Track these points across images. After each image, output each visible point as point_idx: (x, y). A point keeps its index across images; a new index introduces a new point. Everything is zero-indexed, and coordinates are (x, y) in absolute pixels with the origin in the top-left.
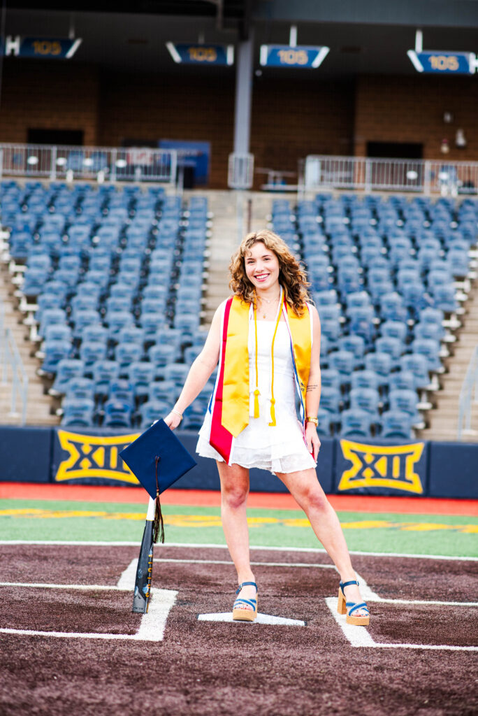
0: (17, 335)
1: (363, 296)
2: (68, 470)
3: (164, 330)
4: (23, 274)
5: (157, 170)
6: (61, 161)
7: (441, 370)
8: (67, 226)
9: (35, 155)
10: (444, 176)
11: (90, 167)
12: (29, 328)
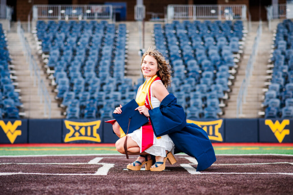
0: (47, 83)
1: (194, 61)
2: (70, 137)
3: (109, 78)
4: (48, 58)
6: (63, 12)
7: (229, 90)
8: (66, 38)
9: (51, 9)
10: (227, 11)
11: (75, 14)
12: (51, 80)
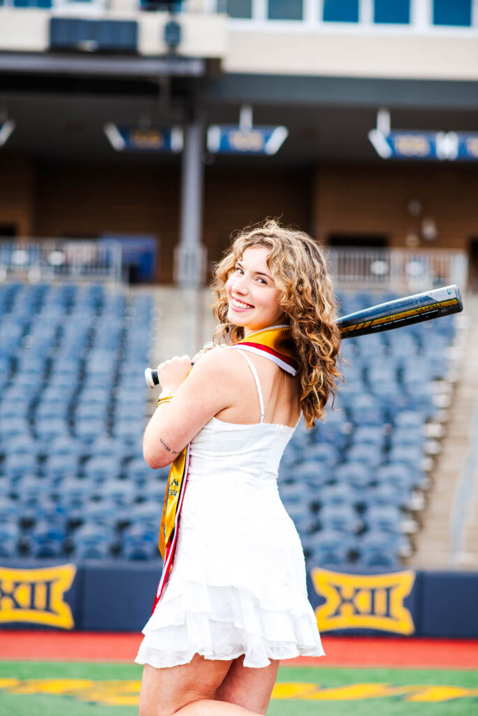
5: (99, 265)
10: (414, 268)
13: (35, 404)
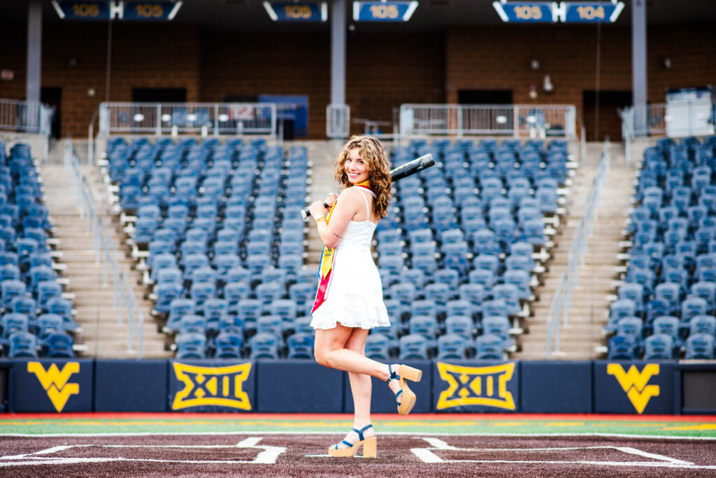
0: (131, 280)
1: (457, 233)
2: (184, 399)
3: (270, 270)
4: (134, 224)
5: (258, 123)
6: (166, 118)
7: (532, 298)
8: (174, 178)
9: (141, 113)
10: (531, 119)
11: (194, 122)
12: (142, 274)
13: (211, 242)
